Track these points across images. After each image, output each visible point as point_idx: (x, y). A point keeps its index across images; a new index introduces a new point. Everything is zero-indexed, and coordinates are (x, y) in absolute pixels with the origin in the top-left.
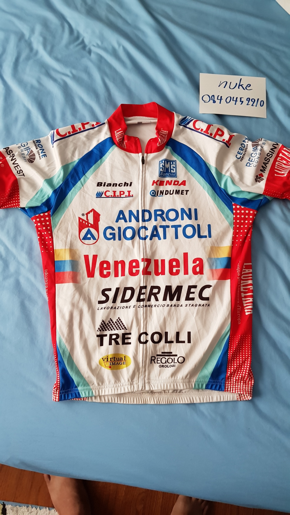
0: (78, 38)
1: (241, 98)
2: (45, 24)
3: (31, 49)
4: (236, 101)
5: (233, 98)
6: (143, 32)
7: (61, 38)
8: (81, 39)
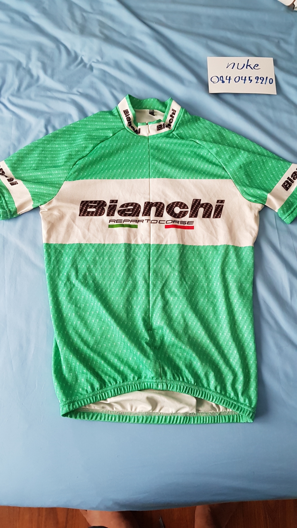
0: (76, 57)
1: (249, 77)
2: (41, 48)
3: (32, 76)
4: (245, 80)
5: (242, 77)
6: (141, 42)
7: (60, 60)
8: (79, 59)
